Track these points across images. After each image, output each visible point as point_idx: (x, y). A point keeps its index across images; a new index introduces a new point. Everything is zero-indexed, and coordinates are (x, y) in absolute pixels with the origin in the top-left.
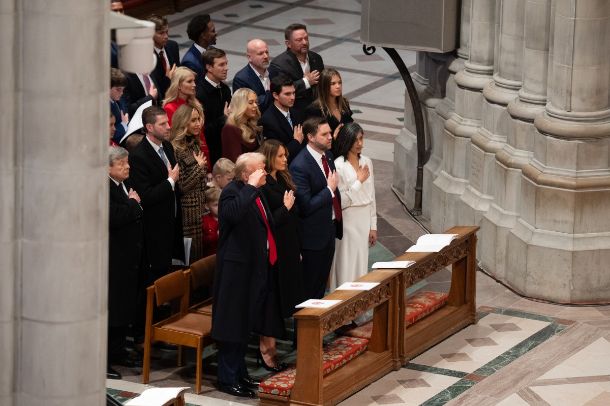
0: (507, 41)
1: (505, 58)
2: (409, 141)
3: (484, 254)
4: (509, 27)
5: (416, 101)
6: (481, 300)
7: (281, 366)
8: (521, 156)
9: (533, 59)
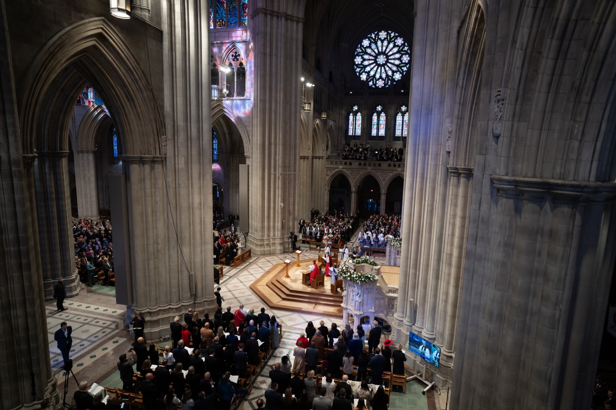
0: (253, 231)
1: (253, 233)
2: (244, 241)
3: (252, 251)
4: (253, 230)
5: (245, 237)
6: (252, 255)
7: (233, 263)
8: (255, 242)
9: (256, 233)
